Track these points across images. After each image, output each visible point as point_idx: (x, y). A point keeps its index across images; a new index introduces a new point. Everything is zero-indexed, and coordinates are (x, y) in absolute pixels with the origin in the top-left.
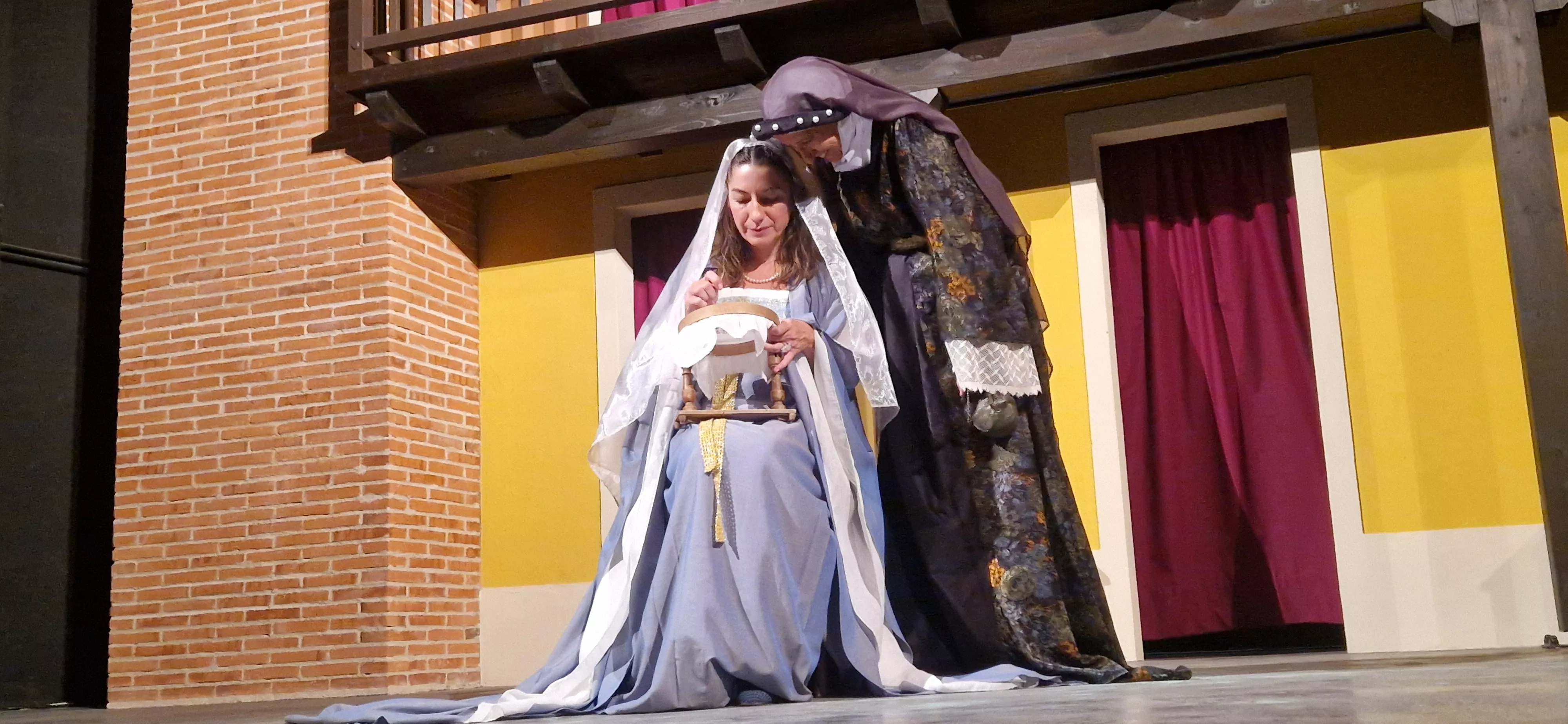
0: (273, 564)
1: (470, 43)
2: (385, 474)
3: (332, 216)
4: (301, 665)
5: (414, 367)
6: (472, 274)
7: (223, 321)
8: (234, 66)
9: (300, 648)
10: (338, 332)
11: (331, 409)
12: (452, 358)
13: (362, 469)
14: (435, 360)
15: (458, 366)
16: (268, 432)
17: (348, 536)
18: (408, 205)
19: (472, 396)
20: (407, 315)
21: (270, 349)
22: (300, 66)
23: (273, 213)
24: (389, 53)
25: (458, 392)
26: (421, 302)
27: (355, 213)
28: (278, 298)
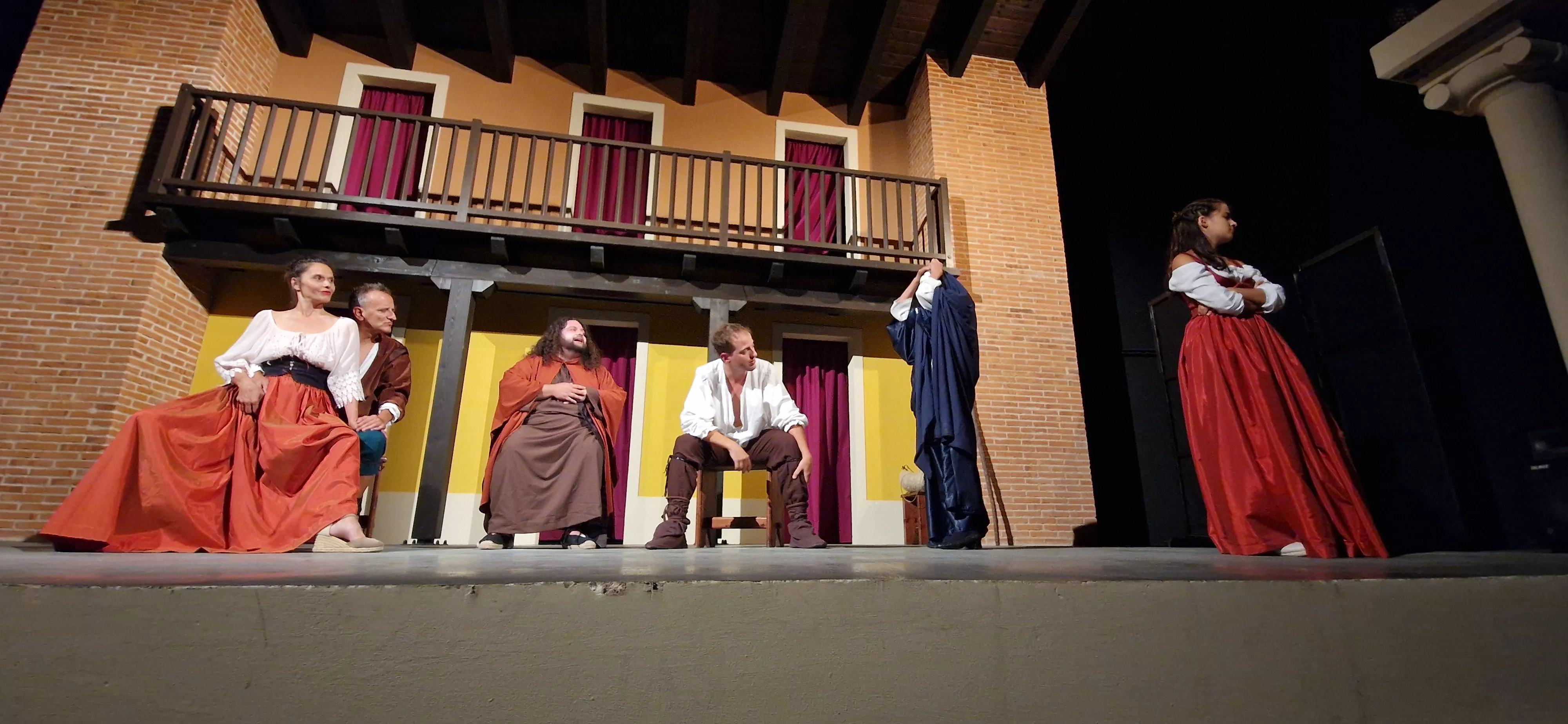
0: (9, 459)
1: (235, 197)
2: (111, 416)
3: (113, 266)
4: (16, 521)
5: (149, 359)
6: (205, 315)
7: (10, 310)
8: (63, 169)
9: (18, 511)
10: (98, 331)
11: (80, 374)
12: (178, 358)
13: (94, 411)
14: (165, 357)
15: (181, 363)
16: (28, 380)
17: (72, 448)
18: (169, 271)
19: (185, 381)
20: (152, 330)
21: (43, 332)
22: (114, 181)
23: (69, 256)
24: (180, 190)
25: (178, 378)
26: (164, 324)
27: (131, 268)
28: (57, 304)
